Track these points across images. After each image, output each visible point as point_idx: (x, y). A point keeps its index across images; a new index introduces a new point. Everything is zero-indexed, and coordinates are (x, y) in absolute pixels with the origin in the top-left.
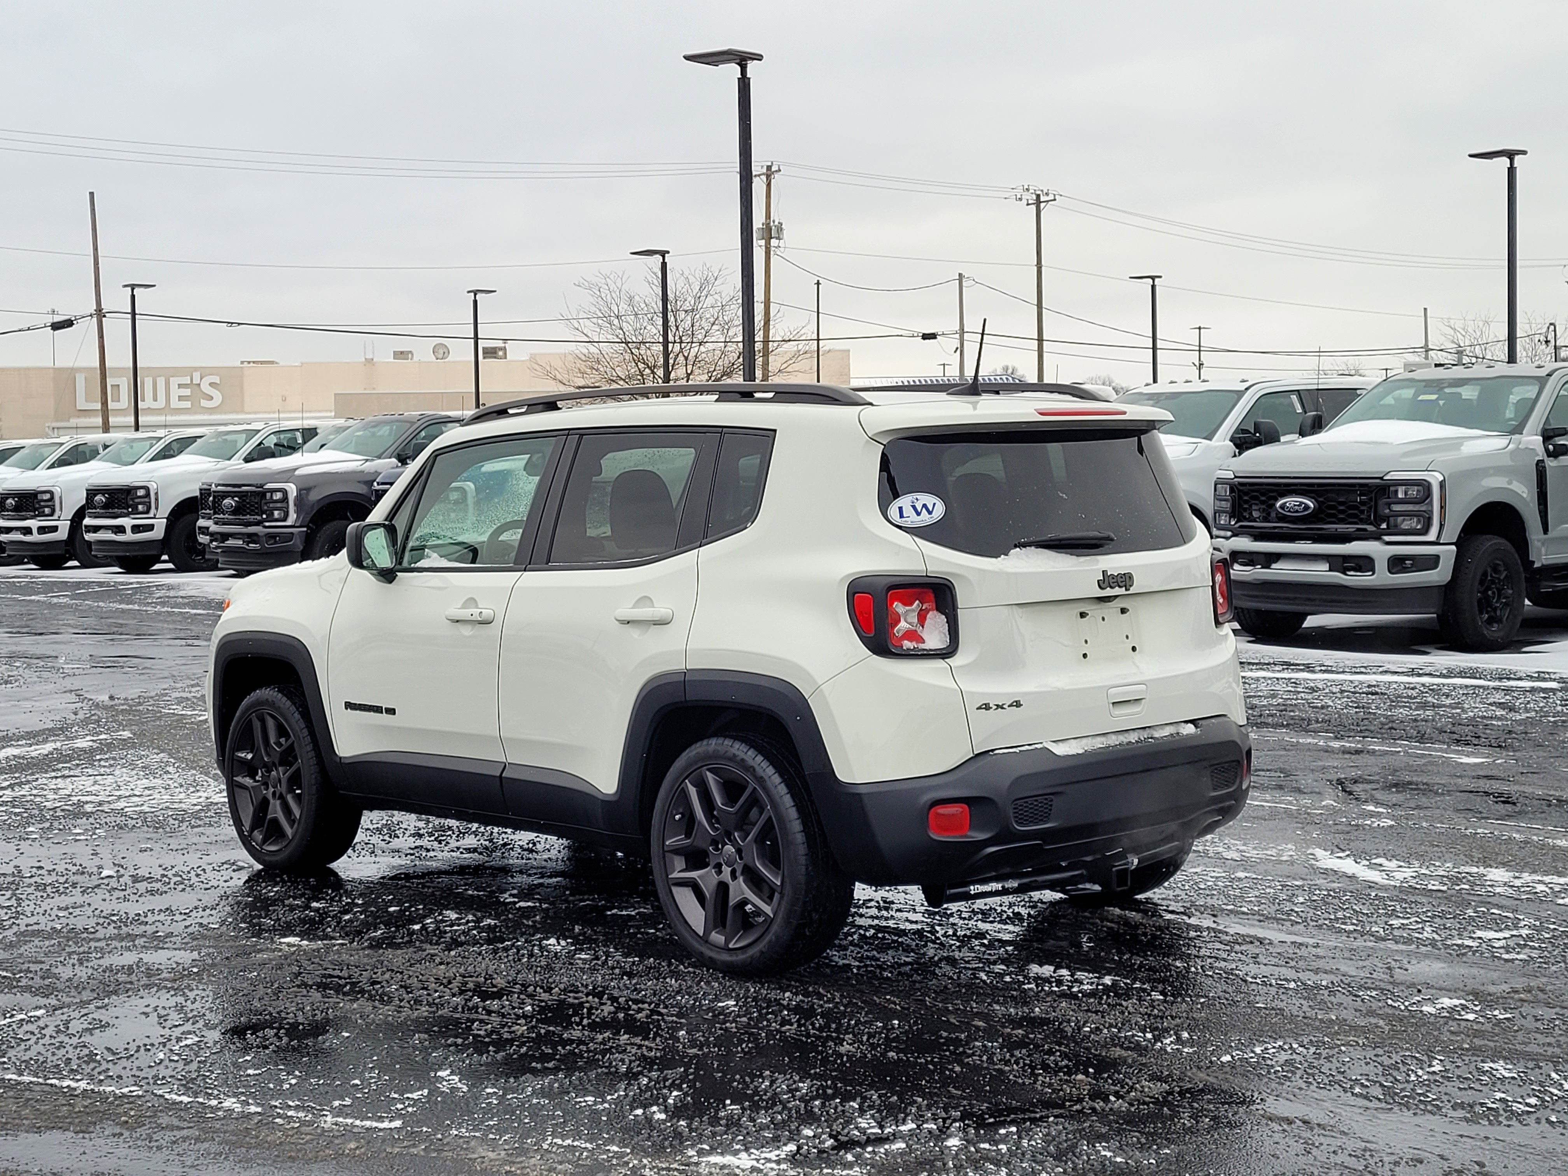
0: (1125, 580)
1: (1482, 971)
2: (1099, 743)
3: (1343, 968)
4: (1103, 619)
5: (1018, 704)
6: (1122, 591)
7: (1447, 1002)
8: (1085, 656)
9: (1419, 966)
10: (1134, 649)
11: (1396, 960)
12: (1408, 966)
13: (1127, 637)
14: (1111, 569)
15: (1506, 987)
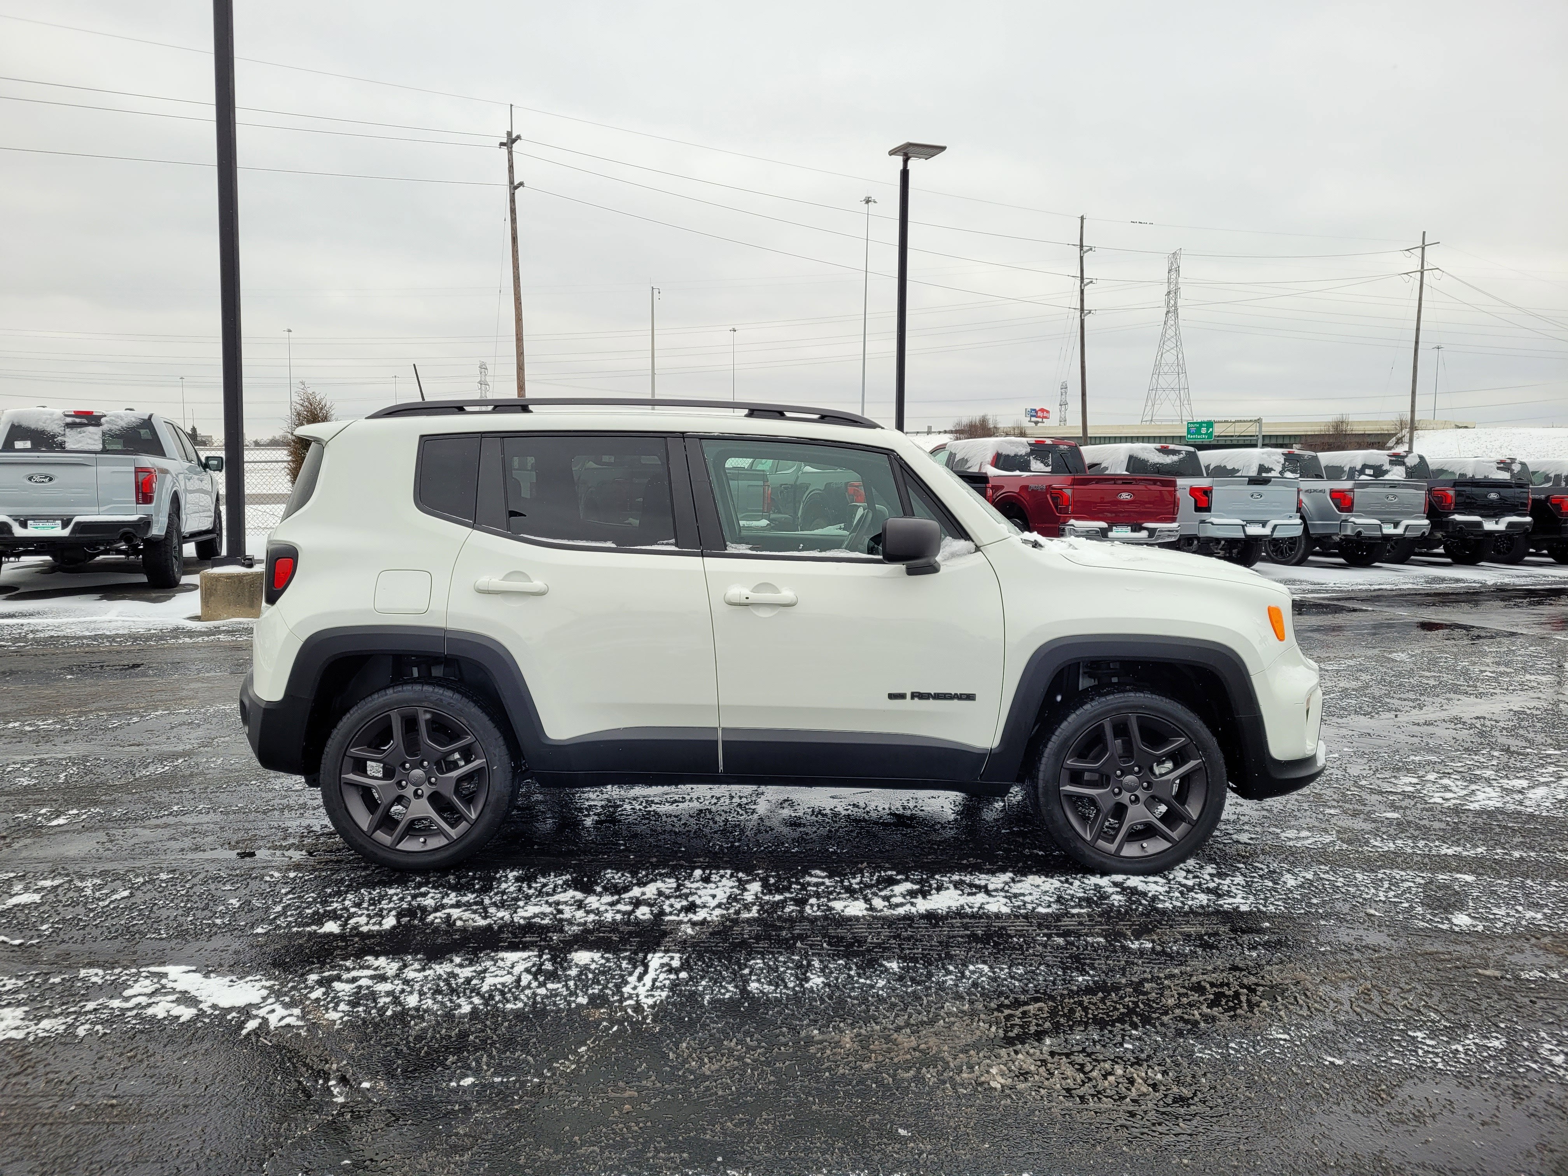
1: (35, 855)
3: (147, 832)
7: (61, 821)
9: (88, 848)
11: (108, 849)
12: (97, 846)
15: (16, 846)
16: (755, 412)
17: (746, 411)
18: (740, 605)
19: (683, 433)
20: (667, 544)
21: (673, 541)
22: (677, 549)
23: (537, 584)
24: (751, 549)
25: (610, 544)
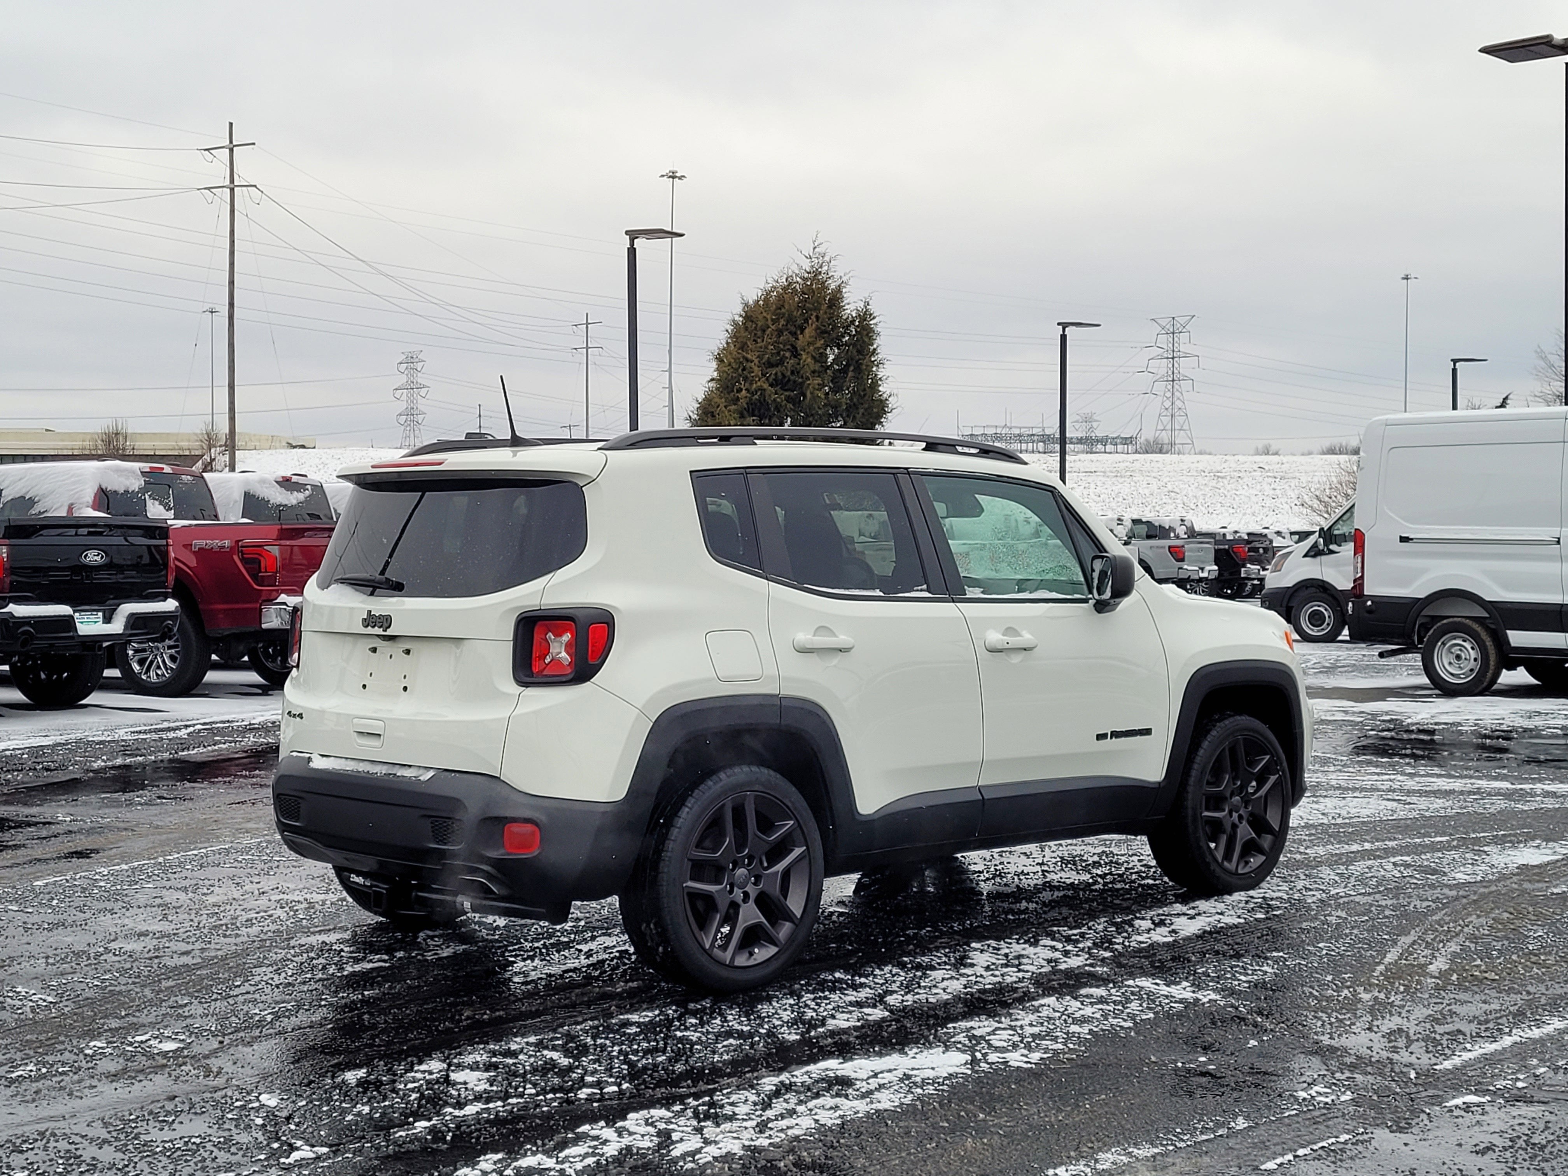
0: (385, 621)
2: (350, 766)
4: (391, 657)
5: (301, 716)
6: (380, 632)
8: (364, 686)
10: (405, 689)
13: (405, 677)
14: (375, 609)
16: (932, 446)
17: (924, 445)
18: (1000, 651)
19: (906, 469)
20: (921, 590)
21: (925, 587)
22: (930, 595)
23: (842, 639)
24: (983, 592)
25: (878, 593)
